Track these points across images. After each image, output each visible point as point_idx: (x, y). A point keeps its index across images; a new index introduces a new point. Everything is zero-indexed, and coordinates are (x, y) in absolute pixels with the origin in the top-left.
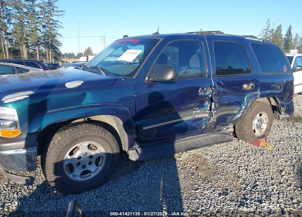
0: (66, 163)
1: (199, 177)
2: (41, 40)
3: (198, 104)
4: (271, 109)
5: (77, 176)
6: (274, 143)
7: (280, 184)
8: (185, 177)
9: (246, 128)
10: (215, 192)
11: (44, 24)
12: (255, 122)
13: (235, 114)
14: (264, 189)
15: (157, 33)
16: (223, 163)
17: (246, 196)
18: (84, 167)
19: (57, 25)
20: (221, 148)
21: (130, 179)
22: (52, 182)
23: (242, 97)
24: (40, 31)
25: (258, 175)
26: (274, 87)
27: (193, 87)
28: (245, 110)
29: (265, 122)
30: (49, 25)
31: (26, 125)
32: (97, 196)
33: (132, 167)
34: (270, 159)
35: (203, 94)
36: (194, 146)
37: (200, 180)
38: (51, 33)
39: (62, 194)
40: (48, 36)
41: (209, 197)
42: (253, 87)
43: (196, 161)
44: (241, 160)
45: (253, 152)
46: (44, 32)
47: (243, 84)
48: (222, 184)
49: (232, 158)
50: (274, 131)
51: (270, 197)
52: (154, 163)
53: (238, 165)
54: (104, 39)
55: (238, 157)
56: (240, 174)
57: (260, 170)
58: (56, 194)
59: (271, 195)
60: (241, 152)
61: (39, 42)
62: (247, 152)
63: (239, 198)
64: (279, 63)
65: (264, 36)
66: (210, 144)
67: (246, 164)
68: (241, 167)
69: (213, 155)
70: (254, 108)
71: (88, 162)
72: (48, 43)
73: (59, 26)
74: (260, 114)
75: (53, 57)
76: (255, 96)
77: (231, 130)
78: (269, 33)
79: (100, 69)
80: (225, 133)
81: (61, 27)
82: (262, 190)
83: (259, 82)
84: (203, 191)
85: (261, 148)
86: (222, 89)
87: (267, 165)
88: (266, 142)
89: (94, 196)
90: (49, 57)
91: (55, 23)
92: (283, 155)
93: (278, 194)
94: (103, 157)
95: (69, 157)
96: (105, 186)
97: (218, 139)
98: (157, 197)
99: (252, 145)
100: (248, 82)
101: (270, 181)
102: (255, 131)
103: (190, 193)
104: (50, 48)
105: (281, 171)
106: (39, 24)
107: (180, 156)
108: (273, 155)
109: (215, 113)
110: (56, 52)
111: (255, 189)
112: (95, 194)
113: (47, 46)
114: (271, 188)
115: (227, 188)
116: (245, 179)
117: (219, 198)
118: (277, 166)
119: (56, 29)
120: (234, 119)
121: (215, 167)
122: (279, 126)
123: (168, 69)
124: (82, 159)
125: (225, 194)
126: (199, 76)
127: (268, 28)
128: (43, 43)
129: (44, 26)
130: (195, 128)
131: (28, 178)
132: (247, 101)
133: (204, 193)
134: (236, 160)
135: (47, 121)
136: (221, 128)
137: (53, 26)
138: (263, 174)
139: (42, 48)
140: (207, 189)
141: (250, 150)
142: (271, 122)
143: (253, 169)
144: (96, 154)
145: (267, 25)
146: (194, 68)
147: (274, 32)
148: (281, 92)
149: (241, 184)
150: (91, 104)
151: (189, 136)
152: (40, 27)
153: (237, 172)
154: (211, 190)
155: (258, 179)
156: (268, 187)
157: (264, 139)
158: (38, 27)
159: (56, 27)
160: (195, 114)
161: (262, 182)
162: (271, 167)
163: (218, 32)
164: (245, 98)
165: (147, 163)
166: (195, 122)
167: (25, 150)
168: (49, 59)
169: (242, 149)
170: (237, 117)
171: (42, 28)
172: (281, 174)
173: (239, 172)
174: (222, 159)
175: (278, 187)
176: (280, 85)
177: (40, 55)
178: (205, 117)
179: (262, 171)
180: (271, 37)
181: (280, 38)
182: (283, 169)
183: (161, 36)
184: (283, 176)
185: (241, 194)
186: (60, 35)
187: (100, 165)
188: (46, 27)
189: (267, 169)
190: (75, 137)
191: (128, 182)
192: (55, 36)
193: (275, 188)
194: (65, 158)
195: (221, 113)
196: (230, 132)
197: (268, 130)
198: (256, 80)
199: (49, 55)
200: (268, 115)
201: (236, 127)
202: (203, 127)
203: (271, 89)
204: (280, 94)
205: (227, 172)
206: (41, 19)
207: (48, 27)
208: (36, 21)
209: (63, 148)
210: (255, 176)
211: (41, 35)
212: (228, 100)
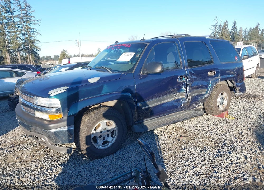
0: (92, 136)
1: (184, 141)
2: (22, 46)
3: (177, 89)
4: (229, 89)
5: (99, 145)
6: (233, 115)
7: (241, 141)
8: (174, 142)
9: (212, 104)
10: (198, 150)
11: (23, 32)
12: (219, 99)
13: (204, 95)
14: (231, 145)
15: (144, 39)
16: (199, 131)
17: (219, 150)
18: (104, 138)
19: (35, 33)
20: (195, 121)
21: (135, 146)
22: (84, 150)
23: (207, 82)
24: (20, 38)
25: (226, 137)
26: (229, 73)
27: (173, 76)
28: (211, 91)
29: (225, 99)
30: (28, 33)
31: (66, 110)
32: (115, 159)
33: (133, 139)
34: (233, 125)
35: (180, 81)
36: (176, 120)
37: (185, 143)
38: (30, 40)
39: (90, 159)
40: (28, 42)
41: (194, 153)
42: (215, 73)
43: (179, 131)
44: (212, 128)
45: (220, 122)
46: (23, 40)
47: (208, 71)
48: (201, 144)
49: (205, 127)
50: (232, 106)
51: (236, 149)
52: (149, 135)
53: (210, 131)
54: (78, 42)
55: (209, 126)
56: (213, 137)
57: (226, 133)
58: (85, 160)
59: (236, 148)
60: (210, 122)
61: (20, 48)
62: (215, 122)
63: (215, 152)
64: (232, 55)
65: (214, 32)
66: (188, 118)
67: (215, 130)
68: (213, 132)
69: (190, 126)
70: (217, 89)
71: (106, 135)
72: (28, 48)
73: (37, 33)
74: (222, 93)
75: (33, 61)
76: (217, 80)
77: (201, 107)
78: (217, 28)
79: (105, 68)
80: (198, 110)
81: (39, 34)
82: (230, 145)
83: (219, 70)
84: (189, 150)
85: (225, 119)
86: (193, 77)
87: (230, 130)
88: (228, 115)
89: (113, 159)
90: (30, 60)
91: (33, 31)
92: (241, 122)
93: (242, 147)
94: (116, 131)
95: (94, 132)
96: (119, 152)
97: (192, 114)
98: (157, 156)
99: (218, 117)
100: (211, 70)
101: (235, 140)
102: (219, 107)
103: (180, 152)
104: (30, 53)
105: (241, 133)
106: (19, 33)
107: (166, 129)
108: (234, 123)
109: (190, 95)
110: (35, 56)
111: (225, 146)
112: (114, 157)
113: (27, 51)
114: (235, 144)
115: (205, 147)
116: (217, 140)
117: (201, 153)
118: (238, 130)
119: (35, 36)
120: (203, 98)
121: (193, 134)
122: (235, 102)
123: (157, 65)
124: (102, 132)
125: (204, 150)
126: (175, 68)
127: (216, 24)
128: (24, 49)
129: (23, 34)
130: (177, 107)
131: (69, 148)
132: (211, 85)
133: (190, 151)
134: (208, 128)
135: (80, 107)
136: (194, 106)
137: (32, 33)
138: (229, 136)
139: (22, 53)
140: (191, 149)
141: (217, 121)
142: (230, 99)
143: (221, 133)
144: (112, 129)
145: (215, 22)
146: (171, 63)
147: (222, 27)
148: (235, 76)
149: (214, 144)
150: (108, 92)
151: (171, 113)
152: (20, 35)
153: (210, 136)
154: (194, 149)
155: (226, 139)
156: (234, 143)
157: (226, 112)
158: (18, 36)
159: (34, 34)
160: (176, 96)
161: (229, 141)
162: (234, 131)
163: (186, 35)
164: (210, 82)
165: (144, 135)
166: (176, 102)
167: (67, 128)
168: (30, 63)
169: (211, 121)
170: (205, 96)
171: (22, 36)
172: (241, 135)
173: (212, 135)
174: (197, 128)
175: (241, 143)
176: (233, 71)
177: (21, 60)
178: (183, 98)
179: (228, 134)
180: (219, 32)
181: (227, 32)
182: (243, 132)
183: (147, 41)
184: (243, 136)
185: (216, 150)
186: (39, 41)
187: (114, 137)
188: (26, 35)
189: (231, 132)
190: (98, 117)
191: (134, 148)
192: (34, 43)
193: (238, 144)
194: (92, 133)
195: (194, 95)
196: (201, 108)
197: (228, 105)
198: (216, 68)
199: (30, 59)
200: (227, 94)
201: (205, 104)
202: (182, 106)
203: (227, 74)
204: (234, 77)
205: (203, 137)
206: (21, 28)
207: (27, 34)
208: (16, 30)
209: (91, 125)
210: (224, 138)
211: (21, 42)
212: (198, 84)
